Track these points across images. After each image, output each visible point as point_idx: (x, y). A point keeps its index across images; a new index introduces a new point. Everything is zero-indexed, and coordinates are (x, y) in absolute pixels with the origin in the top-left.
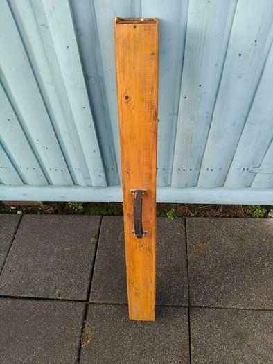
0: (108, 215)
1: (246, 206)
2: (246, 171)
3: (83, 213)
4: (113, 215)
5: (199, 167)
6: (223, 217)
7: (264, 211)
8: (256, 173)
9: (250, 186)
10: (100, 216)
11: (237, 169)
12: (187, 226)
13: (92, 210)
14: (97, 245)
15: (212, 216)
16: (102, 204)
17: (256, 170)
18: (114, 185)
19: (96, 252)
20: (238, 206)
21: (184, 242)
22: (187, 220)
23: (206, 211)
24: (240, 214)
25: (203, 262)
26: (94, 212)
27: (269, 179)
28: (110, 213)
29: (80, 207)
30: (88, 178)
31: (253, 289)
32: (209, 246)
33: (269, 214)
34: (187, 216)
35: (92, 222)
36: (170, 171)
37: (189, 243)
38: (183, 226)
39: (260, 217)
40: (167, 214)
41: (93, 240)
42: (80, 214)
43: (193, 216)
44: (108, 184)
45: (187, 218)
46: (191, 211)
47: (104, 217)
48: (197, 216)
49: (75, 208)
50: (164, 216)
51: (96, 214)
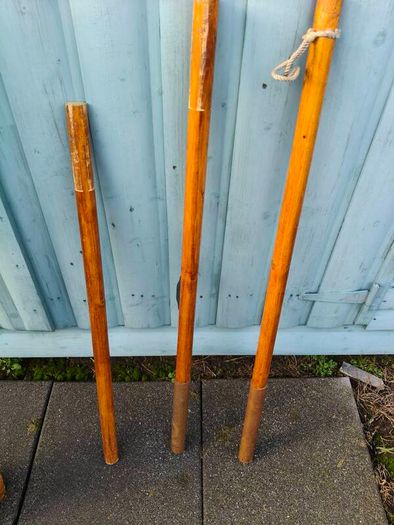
0: (65, 380)
1: (303, 356)
2: (295, 298)
3: (20, 378)
4: (73, 379)
5: (214, 291)
7: (333, 364)
8: (314, 302)
9: (305, 324)
10: (48, 384)
12: (204, 396)
13: (37, 371)
14: (38, 438)
16: (56, 360)
17: (312, 297)
18: (66, 327)
19: (34, 452)
20: (290, 357)
21: (197, 428)
22: (204, 385)
23: (237, 367)
24: (294, 371)
25: (230, 464)
26: (38, 377)
27: (336, 312)
28: (69, 376)
29: (16, 366)
30: (16, 316)
31: (319, 513)
33: (341, 370)
34: (205, 377)
35: (34, 393)
37: (206, 428)
38: (197, 396)
39: (326, 376)
40: (170, 375)
41: (32, 428)
42: (14, 379)
43: (214, 378)
44: (54, 326)
45: (204, 381)
46: (212, 369)
47: (56, 385)
48: (222, 377)
49: (7, 368)
50: (164, 380)
51: (42, 379)
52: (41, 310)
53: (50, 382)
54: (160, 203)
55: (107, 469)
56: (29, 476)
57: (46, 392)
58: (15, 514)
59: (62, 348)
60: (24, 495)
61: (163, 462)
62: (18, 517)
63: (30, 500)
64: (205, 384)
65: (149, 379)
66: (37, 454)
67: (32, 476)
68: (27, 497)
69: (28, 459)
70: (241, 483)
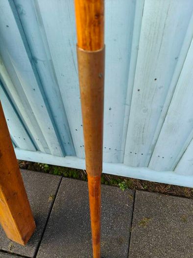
0: (68, 177)
3: (48, 172)
4: (72, 177)
5: (150, 152)
6: (170, 194)
10: (60, 177)
11: (189, 160)
12: (136, 199)
14: (53, 204)
15: (160, 192)
18: (71, 155)
19: (50, 211)
21: (130, 215)
24: (187, 194)
25: (145, 238)
28: (70, 175)
30: (48, 148)
32: (153, 222)
34: (138, 188)
35: (53, 181)
36: (122, 152)
37: (135, 216)
38: (132, 198)
40: (119, 184)
41: (51, 199)
42: (45, 172)
43: (142, 190)
44: (65, 154)
45: (137, 191)
46: (142, 185)
47: (64, 179)
48: (146, 190)
49: (42, 166)
50: (116, 186)
51: (57, 174)
52: (59, 148)
53: (61, 177)
54: (127, 107)
55: (83, 227)
56: (47, 223)
57: (59, 181)
58: (40, 239)
59: (68, 164)
60: (44, 231)
61: (111, 229)
62: (41, 241)
63: (47, 234)
64: (137, 192)
65: (109, 184)
66: (51, 212)
67: (48, 223)
68: (45, 233)
69: (47, 214)
70: (150, 250)
